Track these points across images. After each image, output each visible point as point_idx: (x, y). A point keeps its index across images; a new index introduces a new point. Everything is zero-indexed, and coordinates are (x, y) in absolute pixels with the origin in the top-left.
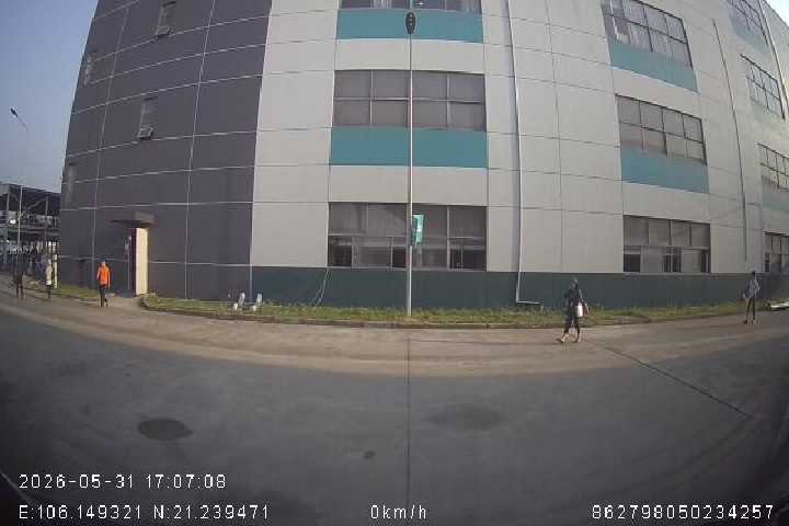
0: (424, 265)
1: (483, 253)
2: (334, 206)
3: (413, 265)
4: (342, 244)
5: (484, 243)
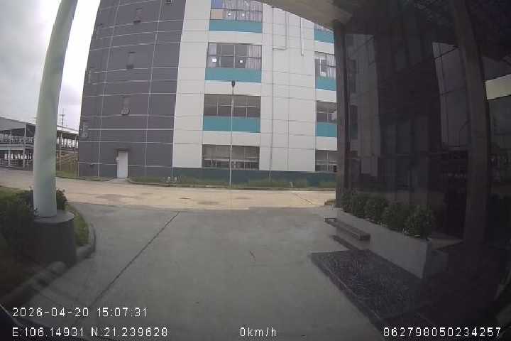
0: (237, 167)
1: (258, 164)
2: (204, 146)
3: (232, 167)
4: (207, 159)
5: (258, 159)
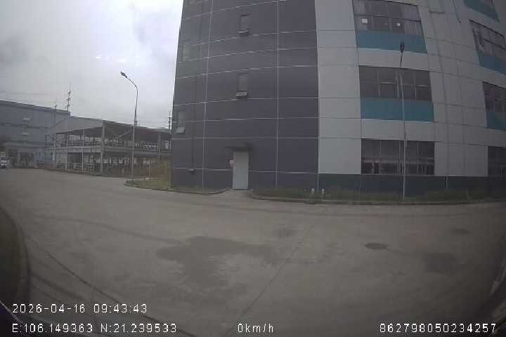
1: (433, 166)
2: (364, 141)
4: (367, 162)
5: (433, 161)
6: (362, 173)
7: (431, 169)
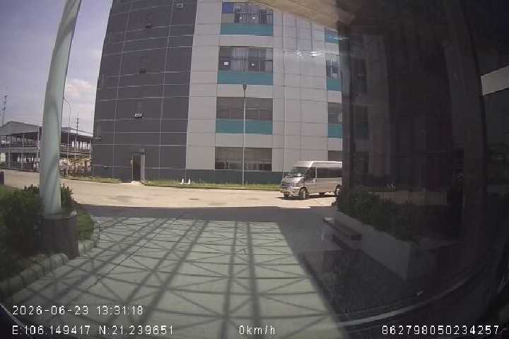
0: (249, 169)
1: (270, 165)
2: (217, 148)
3: (245, 169)
4: (219, 161)
5: (271, 161)
6: (216, 168)
7: (269, 167)
